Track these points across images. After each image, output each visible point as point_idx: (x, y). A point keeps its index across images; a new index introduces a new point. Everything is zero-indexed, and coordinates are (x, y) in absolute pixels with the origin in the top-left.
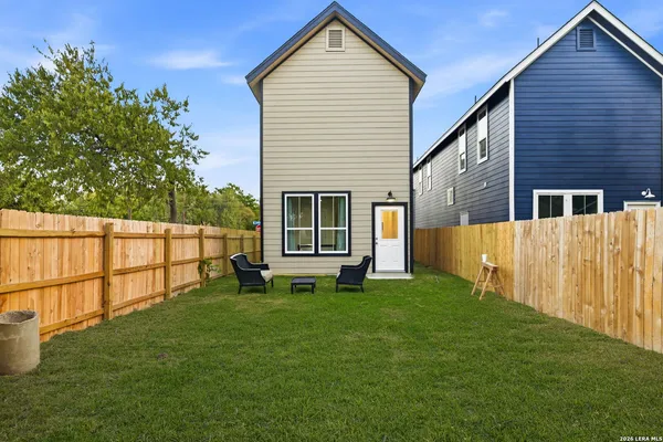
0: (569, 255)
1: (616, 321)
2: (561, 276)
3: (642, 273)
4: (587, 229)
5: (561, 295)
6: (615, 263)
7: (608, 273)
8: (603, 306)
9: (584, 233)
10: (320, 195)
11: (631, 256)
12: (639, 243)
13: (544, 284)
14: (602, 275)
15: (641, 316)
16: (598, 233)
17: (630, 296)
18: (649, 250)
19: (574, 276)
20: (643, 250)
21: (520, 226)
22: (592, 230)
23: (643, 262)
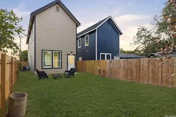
0: (124, 67)
1: (136, 78)
2: (122, 71)
3: (143, 69)
4: (129, 61)
5: (121, 75)
6: (136, 68)
7: (134, 70)
8: (133, 76)
9: (128, 62)
10: (53, 52)
11: (140, 66)
12: (142, 64)
13: (116, 73)
14: (133, 70)
15: (142, 77)
16: (132, 62)
17: (140, 74)
18: (144, 65)
19: (125, 71)
20: (143, 65)
21: (108, 61)
22: (130, 62)
23: (143, 68)
